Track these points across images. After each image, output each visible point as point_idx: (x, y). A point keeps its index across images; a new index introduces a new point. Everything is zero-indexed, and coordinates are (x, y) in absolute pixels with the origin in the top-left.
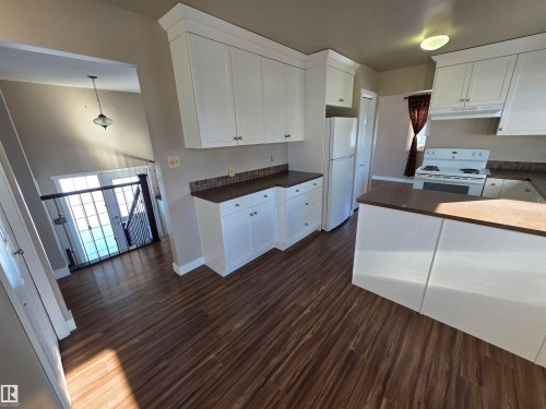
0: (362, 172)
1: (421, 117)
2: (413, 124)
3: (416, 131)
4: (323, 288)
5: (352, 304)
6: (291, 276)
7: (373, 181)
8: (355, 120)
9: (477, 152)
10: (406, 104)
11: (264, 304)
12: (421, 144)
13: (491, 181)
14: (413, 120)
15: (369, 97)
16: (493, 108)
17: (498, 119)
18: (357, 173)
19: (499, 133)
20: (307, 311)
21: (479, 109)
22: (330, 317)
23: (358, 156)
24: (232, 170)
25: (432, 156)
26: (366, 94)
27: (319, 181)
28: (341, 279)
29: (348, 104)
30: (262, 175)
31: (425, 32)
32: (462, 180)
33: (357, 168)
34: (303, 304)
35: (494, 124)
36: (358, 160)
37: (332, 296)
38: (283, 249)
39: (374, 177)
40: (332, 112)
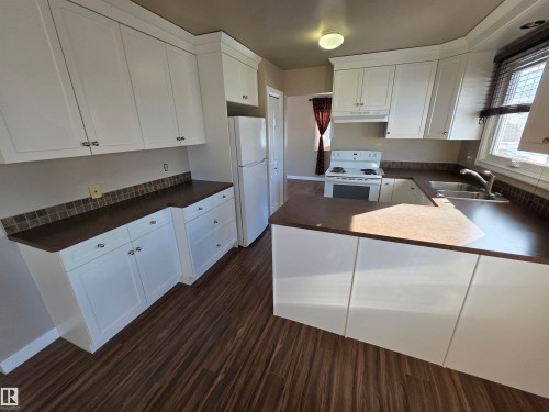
0: (276, 176)
1: (325, 118)
2: (319, 125)
3: (322, 133)
4: (241, 331)
5: (275, 347)
6: (199, 324)
7: (289, 180)
8: (263, 120)
9: (373, 153)
10: (310, 105)
11: (156, 385)
12: (327, 144)
13: (386, 180)
14: (319, 122)
15: (275, 95)
16: (382, 114)
17: (385, 124)
18: (271, 176)
19: (388, 137)
20: (220, 378)
21: (372, 114)
22: (250, 376)
23: (271, 158)
24: (96, 189)
25: (338, 158)
26: (271, 92)
27: (229, 192)
28: (262, 311)
29: (253, 102)
30: (152, 190)
31: (322, 28)
32: (363, 181)
33: (271, 172)
34: (214, 369)
35: (382, 128)
36: (271, 164)
37: (252, 342)
38: (190, 283)
39: (289, 177)
40: (235, 110)
